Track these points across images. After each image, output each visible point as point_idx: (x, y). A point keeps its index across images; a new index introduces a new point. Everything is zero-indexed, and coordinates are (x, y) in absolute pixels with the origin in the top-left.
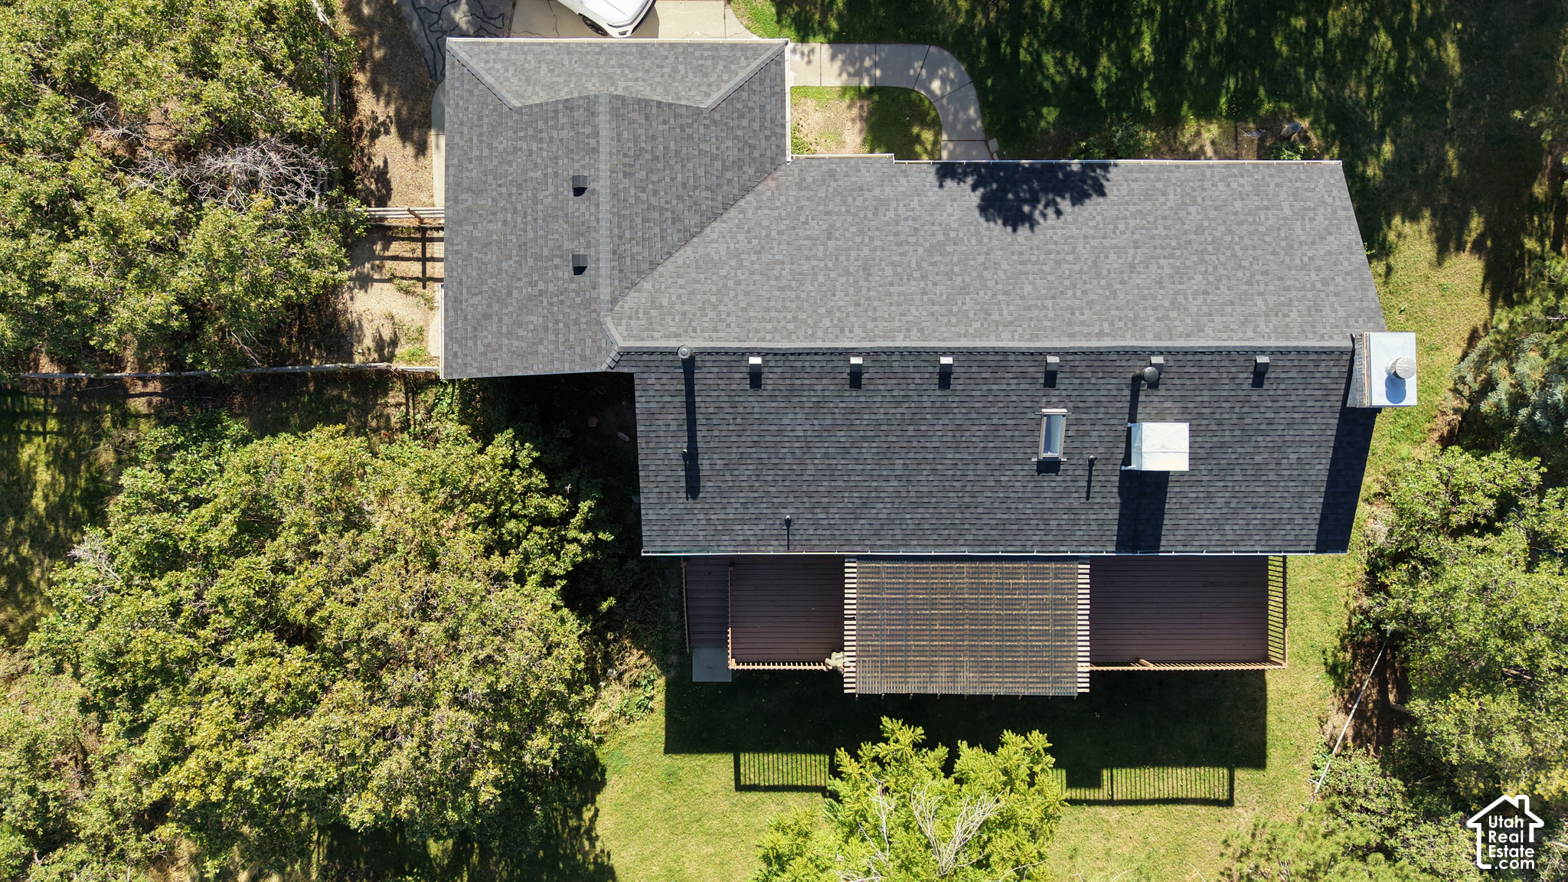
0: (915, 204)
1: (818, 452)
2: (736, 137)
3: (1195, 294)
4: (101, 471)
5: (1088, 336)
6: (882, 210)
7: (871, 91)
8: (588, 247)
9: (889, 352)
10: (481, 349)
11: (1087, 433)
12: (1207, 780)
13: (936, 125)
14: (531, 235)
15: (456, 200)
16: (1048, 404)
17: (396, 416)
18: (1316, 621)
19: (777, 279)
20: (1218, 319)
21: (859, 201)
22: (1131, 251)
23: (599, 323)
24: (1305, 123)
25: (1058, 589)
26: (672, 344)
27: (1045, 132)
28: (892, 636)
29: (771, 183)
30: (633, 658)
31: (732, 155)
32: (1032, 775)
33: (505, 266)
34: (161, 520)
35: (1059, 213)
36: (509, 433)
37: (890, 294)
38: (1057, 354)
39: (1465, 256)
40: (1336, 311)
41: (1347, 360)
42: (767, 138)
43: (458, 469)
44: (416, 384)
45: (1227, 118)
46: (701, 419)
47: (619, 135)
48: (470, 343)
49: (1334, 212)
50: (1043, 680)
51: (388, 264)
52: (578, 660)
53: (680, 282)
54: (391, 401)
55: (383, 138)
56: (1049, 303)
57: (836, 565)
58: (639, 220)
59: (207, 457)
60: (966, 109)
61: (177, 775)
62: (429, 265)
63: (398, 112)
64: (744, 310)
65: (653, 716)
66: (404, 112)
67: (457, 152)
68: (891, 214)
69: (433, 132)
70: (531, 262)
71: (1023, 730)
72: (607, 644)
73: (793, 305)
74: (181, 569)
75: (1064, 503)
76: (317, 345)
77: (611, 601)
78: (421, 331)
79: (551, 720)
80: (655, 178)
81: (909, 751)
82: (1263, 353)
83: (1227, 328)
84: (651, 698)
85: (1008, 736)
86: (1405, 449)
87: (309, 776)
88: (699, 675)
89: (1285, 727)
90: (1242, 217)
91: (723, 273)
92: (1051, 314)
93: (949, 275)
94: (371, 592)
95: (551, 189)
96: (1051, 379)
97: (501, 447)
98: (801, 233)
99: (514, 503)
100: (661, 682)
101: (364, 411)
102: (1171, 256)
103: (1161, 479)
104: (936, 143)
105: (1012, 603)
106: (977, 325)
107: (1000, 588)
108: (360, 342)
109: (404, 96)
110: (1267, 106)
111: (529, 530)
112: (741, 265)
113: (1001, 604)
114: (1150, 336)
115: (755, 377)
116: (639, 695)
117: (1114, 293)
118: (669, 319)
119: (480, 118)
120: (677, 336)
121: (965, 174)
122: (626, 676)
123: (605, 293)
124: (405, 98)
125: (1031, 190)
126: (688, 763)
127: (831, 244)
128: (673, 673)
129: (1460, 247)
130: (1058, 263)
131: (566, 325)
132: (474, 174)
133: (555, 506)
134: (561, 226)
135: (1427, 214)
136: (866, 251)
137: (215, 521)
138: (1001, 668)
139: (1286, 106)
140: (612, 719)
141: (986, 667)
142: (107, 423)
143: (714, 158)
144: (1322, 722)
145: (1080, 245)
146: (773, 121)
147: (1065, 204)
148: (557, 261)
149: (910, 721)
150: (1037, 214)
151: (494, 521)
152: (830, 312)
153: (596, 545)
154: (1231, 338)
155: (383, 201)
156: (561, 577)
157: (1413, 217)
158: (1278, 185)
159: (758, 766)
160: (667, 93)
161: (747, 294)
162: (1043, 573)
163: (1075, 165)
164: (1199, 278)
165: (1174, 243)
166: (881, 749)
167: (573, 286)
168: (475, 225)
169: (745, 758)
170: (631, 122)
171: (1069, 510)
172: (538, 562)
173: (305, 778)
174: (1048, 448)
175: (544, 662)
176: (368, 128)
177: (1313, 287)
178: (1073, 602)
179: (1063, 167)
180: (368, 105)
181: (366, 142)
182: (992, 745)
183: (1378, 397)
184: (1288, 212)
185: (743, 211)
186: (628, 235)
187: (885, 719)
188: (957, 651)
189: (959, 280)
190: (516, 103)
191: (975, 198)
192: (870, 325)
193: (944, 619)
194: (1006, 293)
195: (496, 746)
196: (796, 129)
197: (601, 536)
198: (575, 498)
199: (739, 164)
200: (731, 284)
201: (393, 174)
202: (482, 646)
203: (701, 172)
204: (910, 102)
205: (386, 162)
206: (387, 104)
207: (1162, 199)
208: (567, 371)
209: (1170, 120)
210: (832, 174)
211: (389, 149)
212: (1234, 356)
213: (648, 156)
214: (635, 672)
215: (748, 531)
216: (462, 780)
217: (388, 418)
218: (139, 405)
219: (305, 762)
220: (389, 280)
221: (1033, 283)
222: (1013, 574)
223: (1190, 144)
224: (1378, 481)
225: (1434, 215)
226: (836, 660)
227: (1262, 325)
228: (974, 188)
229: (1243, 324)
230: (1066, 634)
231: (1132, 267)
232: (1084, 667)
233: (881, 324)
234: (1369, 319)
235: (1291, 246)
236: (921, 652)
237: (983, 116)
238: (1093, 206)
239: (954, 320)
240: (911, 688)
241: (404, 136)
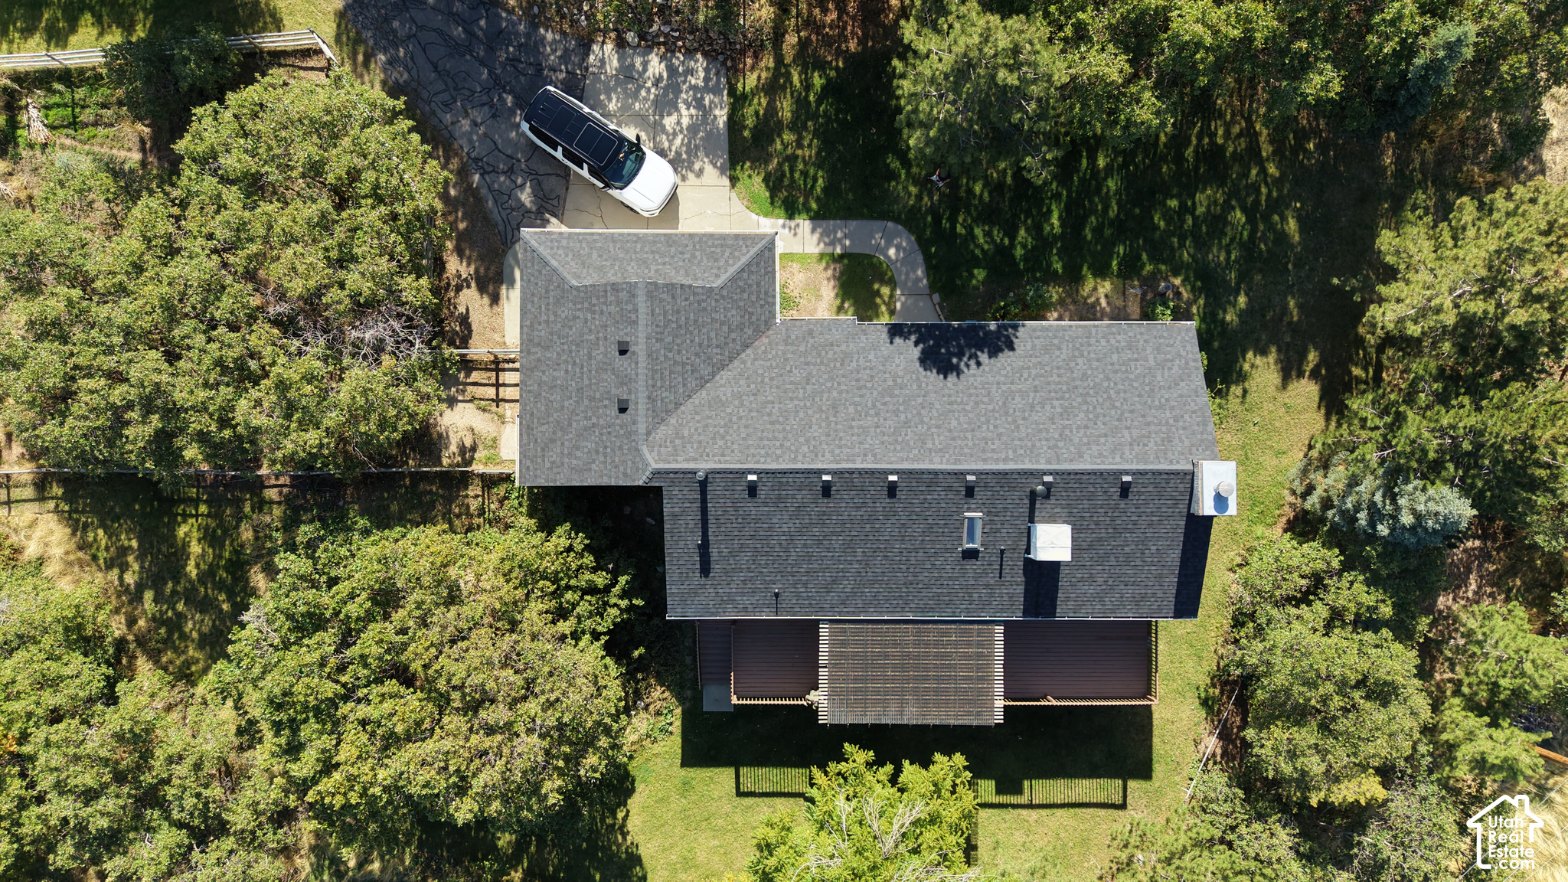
0: (871, 357)
1: (799, 543)
2: (739, 307)
3: (1078, 428)
4: (242, 546)
5: (997, 461)
6: (847, 361)
7: (842, 256)
8: (630, 393)
9: (851, 472)
10: (548, 465)
11: (998, 530)
12: (1105, 788)
13: (892, 283)
14: (586, 382)
15: (529, 352)
16: (969, 510)
17: (474, 504)
18: (1191, 664)
19: (769, 415)
20: (1094, 448)
21: (830, 355)
22: (1032, 395)
23: (637, 450)
24: (1177, 281)
25: (980, 645)
26: (691, 466)
27: (976, 288)
28: (856, 680)
29: (765, 340)
30: (657, 692)
31: (736, 321)
32: (954, 786)
33: (566, 404)
34: (311, 594)
35: (979, 364)
36: (567, 526)
37: (852, 427)
38: (974, 474)
39: (1304, 381)
40: (1182, 441)
41: (1188, 480)
42: (762, 306)
43: (530, 555)
44: (490, 482)
45: (1118, 276)
46: (711, 520)
47: (653, 311)
48: (539, 460)
49: (1187, 363)
50: (969, 714)
51: (470, 388)
52: (620, 700)
53: (697, 417)
54: (471, 494)
55: (465, 291)
56: (969, 435)
57: (811, 629)
58: (667, 373)
59: (341, 546)
60: (915, 271)
61: (326, 785)
62: (501, 389)
63: (477, 270)
64: (744, 439)
65: (672, 738)
66: (482, 270)
67: (529, 316)
68: (854, 364)
69: (504, 287)
70: (586, 402)
71: (948, 753)
72: (637, 682)
73: (781, 436)
74: (325, 630)
75: (983, 581)
76: (413, 449)
77: (642, 650)
78: (495, 440)
79: (600, 743)
80: (679, 341)
81: (863, 768)
82: (1127, 474)
83: (1101, 455)
84: (671, 724)
85: (938, 757)
86: (1259, 530)
87: (427, 785)
88: (708, 706)
89: (1167, 747)
90: (1117, 367)
91: (729, 410)
92: (970, 444)
93: (896, 413)
94: (472, 652)
95: (602, 349)
96: (970, 491)
97: (560, 538)
98: (787, 379)
99: (570, 578)
100: (678, 711)
101: (449, 500)
102: (1062, 398)
103: (1055, 566)
104: (891, 296)
105: (945, 656)
106: (916, 452)
107: (937, 644)
108: (447, 448)
109: (481, 258)
110: (1149, 268)
111: (582, 598)
112: (742, 405)
113: (937, 656)
114: (1043, 461)
115: (752, 489)
116: (662, 722)
117: (1017, 427)
118: (689, 446)
119: (547, 292)
120: (695, 459)
121: (910, 333)
122: (651, 708)
123: (642, 427)
124: (482, 260)
125: (959, 345)
126: (700, 775)
127: (809, 388)
128: (688, 704)
129: (1300, 375)
130: (977, 403)
131: (613, 450)
132: (543, 334)
133: (600, 579)
134: (608, 377)
135: (1273, 349)
136: (835, 394)
137: (352, 596)
138: (938, 704)
139: (1163, 267)
140: (640, 740)
141: (925, 704)
142: (247, 509)
143: (722, 324)
144: (1197, 743)
145: (994, 390)
146: (766, 293)
147: (983, 357)
148: (606, 402)
149: (864, 747)
150: (962, 364)
151: (557, 594)
152: (807, 441)
153: (631, 608)
154: (1103, 463)
155: (465, 340)
156: (604, 634)
157: (1264, 352)
158: (1146, 341)
159: (755, 777)
160: (687, 274)
161: (746, 427)
162: (969, 632)
163: (993, 325)
164: (1082, 415)
165: (1064, 388)
166: (843, 766)
167: (618, 421)
168: (544, 372)
169: (743, 771)
170: (661, 301)
171: (987, 586)
172: (588, 622)
173: (424, 787)
174: (971, 539)
175: (596, 701)
176: (453, 283)
177: (1167, 423)
178: (992, 654)
179: (983, 327)
180: (455, 266)
181: (452, 294)
182: (926, 763)
183: (1207, 508)
184: (1152, 363)
185: (744, 362)
186: (659, 384)
187: (846, 745)
188: (904, 691)
189: (903, 417)
190: (575, 283)
191: (916, 352)
192: (837, 451)
193: (895, 667)
194: (938, 427)
195: (561, 764)
196: (784, 286)
197: (634, 602)
198: (615, 575)
199: (741, 328)
200: (734, 419)
201: (474, 319)
202: (552, 691)
203: (713, 335)
204: (872, 265)
205: (467, 309)
206: (469, 265)
207: (1057, 353)
208: (613, 484)
209: (1074, 278)
210: (811, 333)
211: (470, 300)
212: (1105, 476)
213: (674, 325)
214: (658, 704)
215: (746, 601)
216: (535, 789)
217: (468, 507)
218: (272, 494)
219: (424, 775)
220: (470, 401)
221: (957, 419)
222: (946, 633)
223: (1089, 296)
224: (1239, 555)
225: (1279, 351)
226: (813, 696)
227: (1127, 453)
228: (916, 344)
229: (1113, 451)
230: (988, 679)
231: (1032, 406)
232: (1000, 703)
233: (846, 450)
234: (1207, 448)
235: (1152, 391)
236: (877, 692)
237: (928, 276)
238: (1005, 358)
239: (899, 447)
240: (869, 720)
241: (482, 289)
